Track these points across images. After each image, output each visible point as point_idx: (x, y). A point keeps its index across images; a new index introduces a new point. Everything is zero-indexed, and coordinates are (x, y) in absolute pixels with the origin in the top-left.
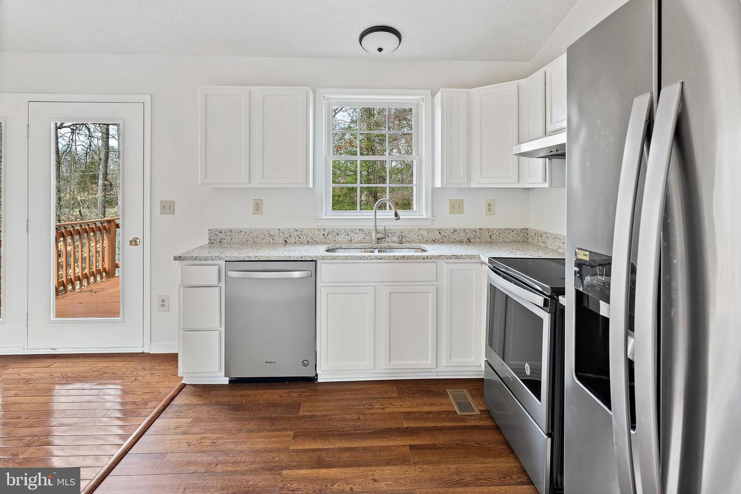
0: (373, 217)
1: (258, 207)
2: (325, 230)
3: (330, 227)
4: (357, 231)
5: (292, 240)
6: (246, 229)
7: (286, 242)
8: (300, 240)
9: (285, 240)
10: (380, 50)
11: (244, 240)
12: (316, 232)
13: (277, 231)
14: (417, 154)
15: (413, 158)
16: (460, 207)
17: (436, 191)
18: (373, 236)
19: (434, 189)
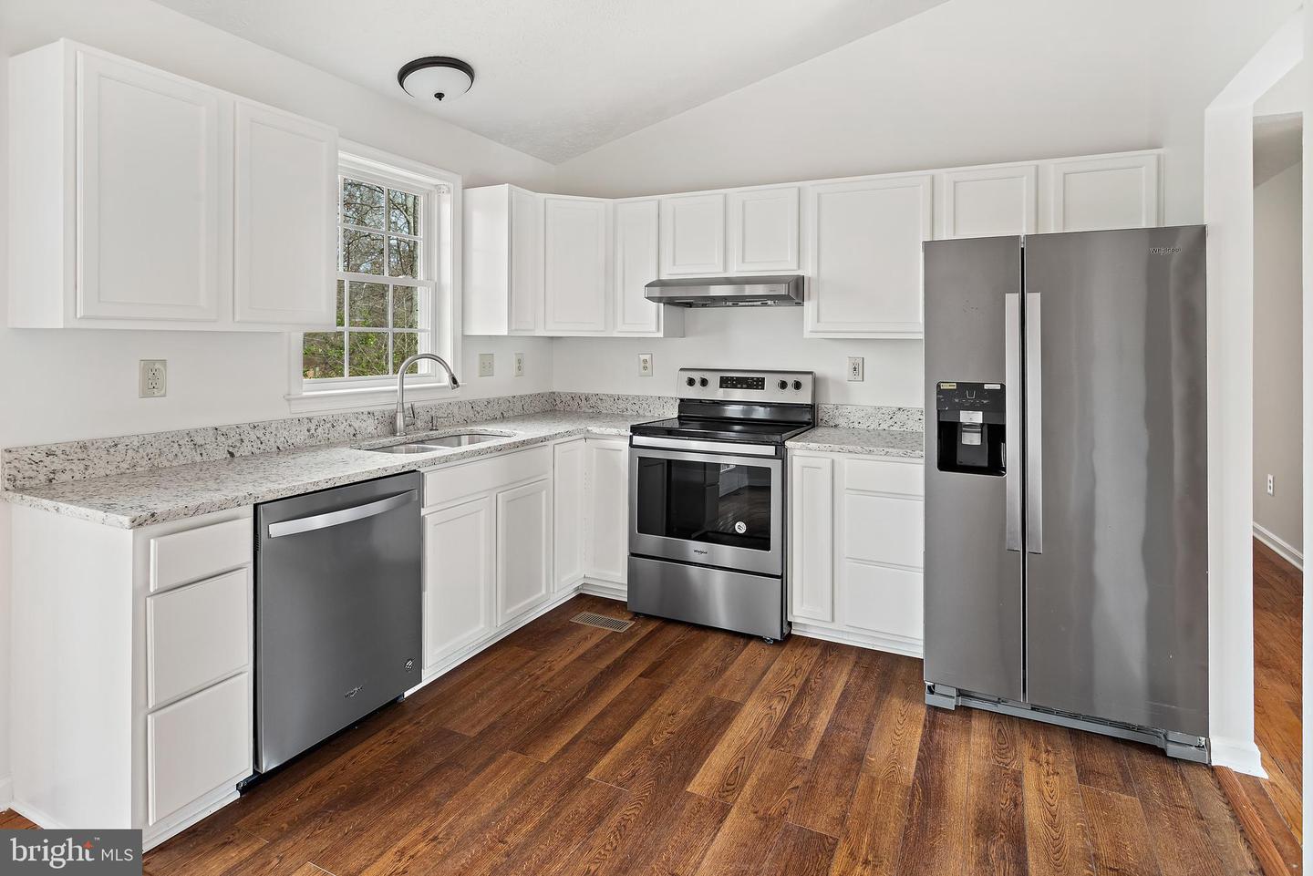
0: (397, 387)
1: (152, 379)
2: (310, 420)
3: (321, 413)
5: (245, 450)
6: (128, 437)
7: (232, 455)
8: (262, 447)
9: (229, 453)
10: (439, 95)
11: (124, 465)
12: (295, 425)
13: (211, 433)
14: (429, 278)
15: (422, 284)
16: (491, 365)
17: (466, 340)
18: (400, 422)
19: (465, 337)
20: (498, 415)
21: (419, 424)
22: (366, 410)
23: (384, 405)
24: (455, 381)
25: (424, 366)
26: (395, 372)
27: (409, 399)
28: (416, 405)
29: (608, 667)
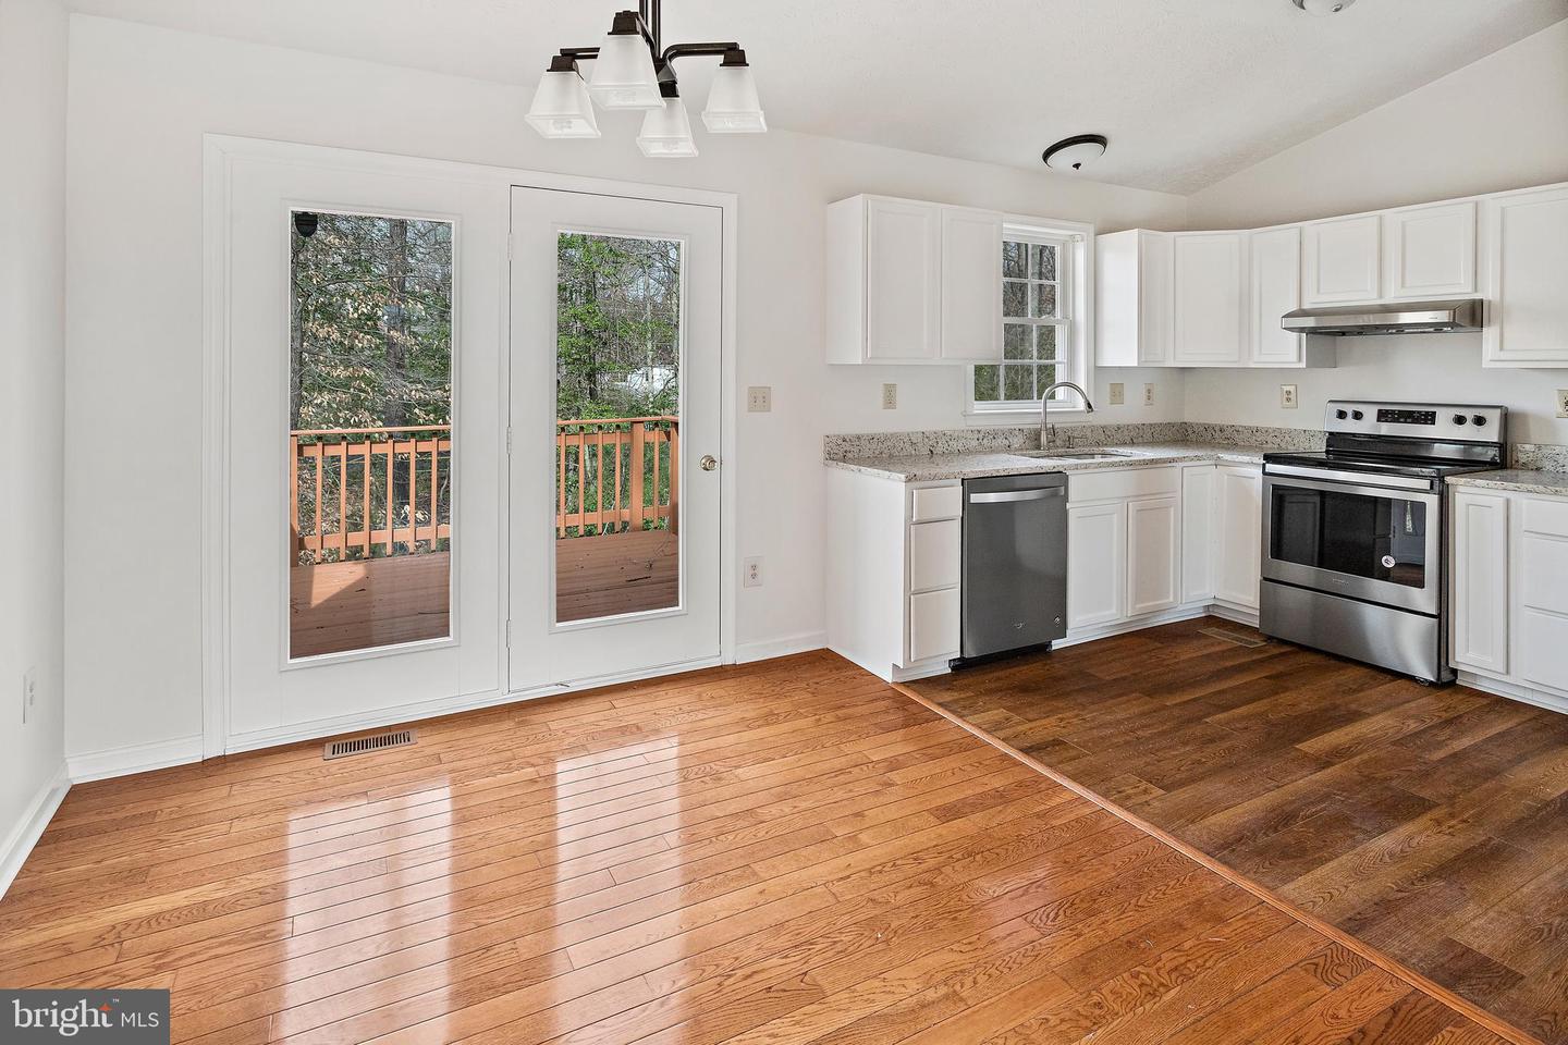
0: (1041, 410)
2: (978, 432)
3: (986, 427)
4: (1017, 432)
5: (939, 450)
6: (879, 435)
8: (949, 448)
9: (930, 451)
10: (1077, 166)
12: (969, 435)
13: (921, 438)
14: (1065, 317)
15: (1059, 322)
16: (1121, 394)
17: (1098, 371)
18: (1043, 439)
19: (1098, 369)
20: (1128, 439)
21: (1058, 442)
22: (1017, 427)
23: (1030, 424)
24: (1089, 406)
25: (1061, 393)
26: (1040, 397)
27: (1050, 420)
28: (1056, 426)
29: (1232, 666)
